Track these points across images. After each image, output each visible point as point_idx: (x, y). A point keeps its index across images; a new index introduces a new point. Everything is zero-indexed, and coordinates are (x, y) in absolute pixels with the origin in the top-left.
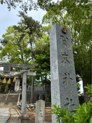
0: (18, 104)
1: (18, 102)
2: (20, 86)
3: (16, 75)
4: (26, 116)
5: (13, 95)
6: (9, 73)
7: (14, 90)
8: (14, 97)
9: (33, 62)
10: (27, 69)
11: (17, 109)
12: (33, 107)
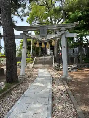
0: (54, 66)
1: (54, 64)
2: (51, 50)
3: (54, 39)
4: (69, 78)
5: (48, 58)
6: (46, 36)
7: (46, 54)
8: (48, 59)
9: (65, 23)
10: (65, 30)
11: (54, 70)
12: (70, 69)
